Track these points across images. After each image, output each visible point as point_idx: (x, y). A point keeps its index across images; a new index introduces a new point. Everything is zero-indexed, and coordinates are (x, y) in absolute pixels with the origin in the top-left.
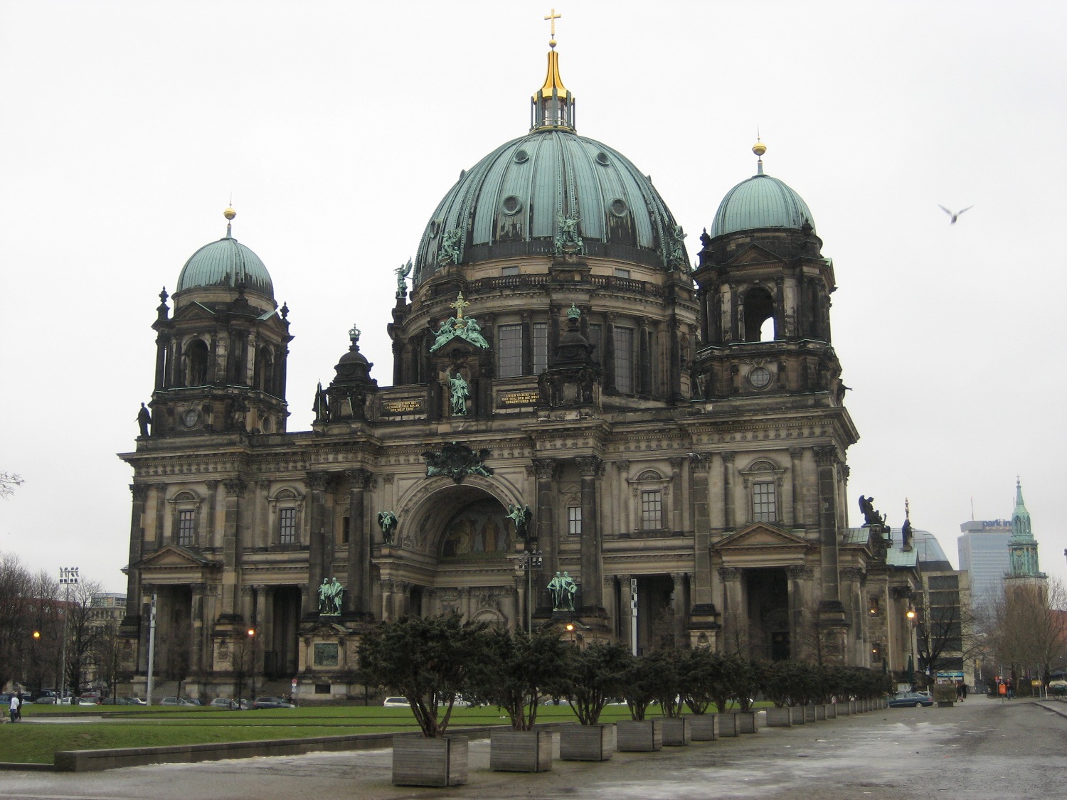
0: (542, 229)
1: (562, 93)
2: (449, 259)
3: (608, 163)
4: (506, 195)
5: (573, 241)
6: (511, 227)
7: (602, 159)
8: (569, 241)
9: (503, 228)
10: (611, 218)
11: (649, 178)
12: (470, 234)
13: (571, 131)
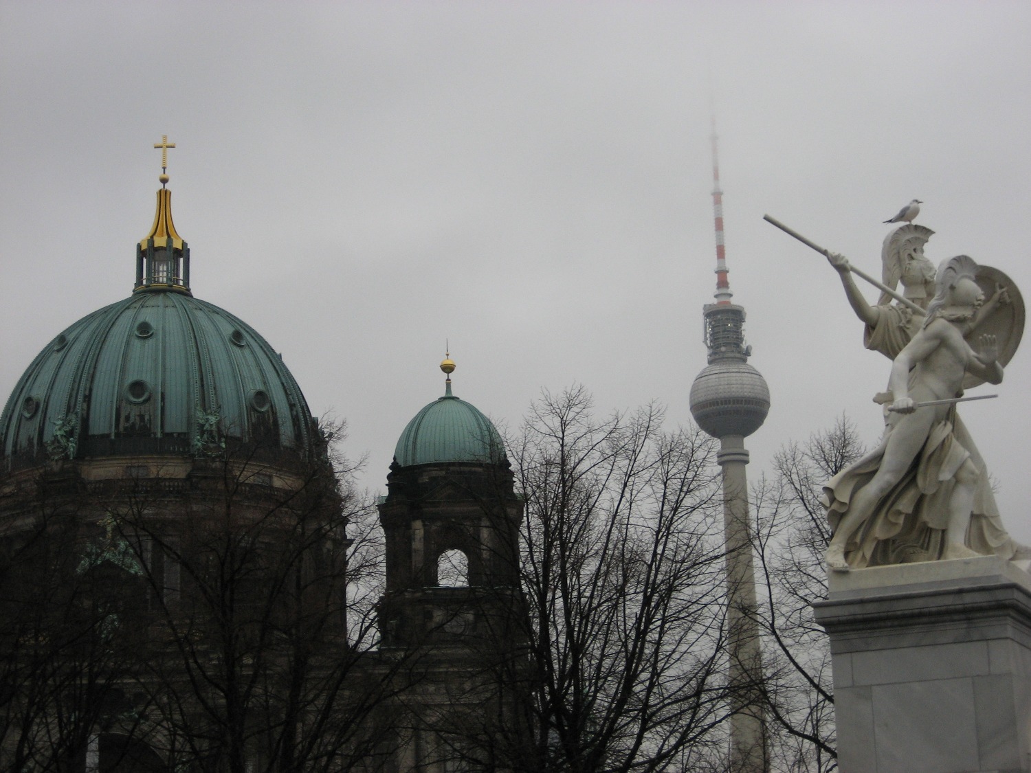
0: (175, 422)
1: (177, 245)
2: (62, 452)
3: (244, 343)
4: (130, 379)
5: (214, 442)
6: (138, 418)
7: (237, 337)
8: (211, 442)
9: (127, 418)
10: (252, 413)
11: (280, 355)
12: (85, 421)
13: (186, 293)
